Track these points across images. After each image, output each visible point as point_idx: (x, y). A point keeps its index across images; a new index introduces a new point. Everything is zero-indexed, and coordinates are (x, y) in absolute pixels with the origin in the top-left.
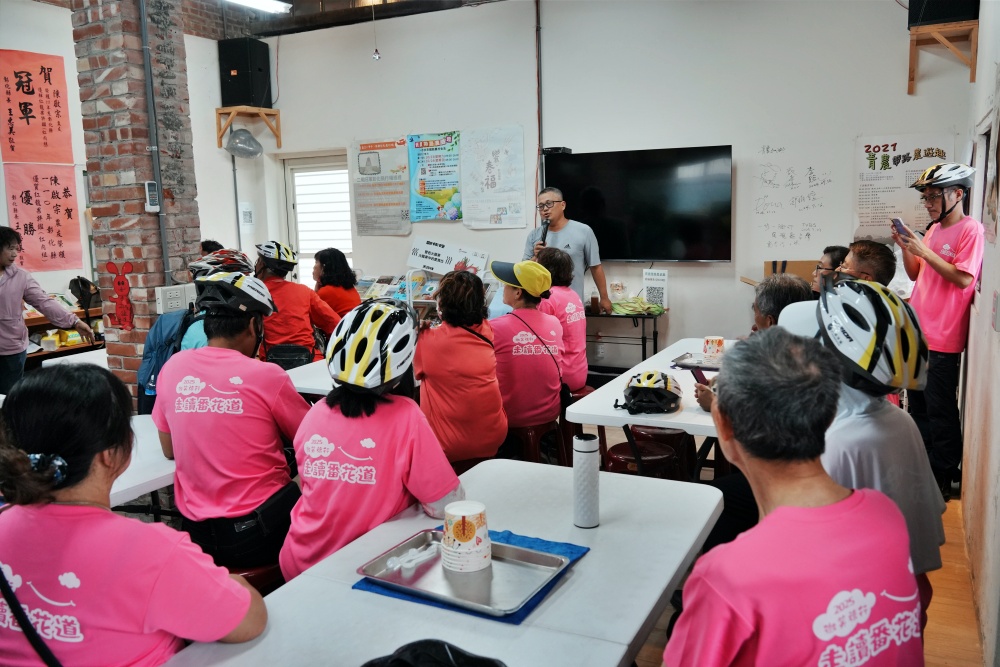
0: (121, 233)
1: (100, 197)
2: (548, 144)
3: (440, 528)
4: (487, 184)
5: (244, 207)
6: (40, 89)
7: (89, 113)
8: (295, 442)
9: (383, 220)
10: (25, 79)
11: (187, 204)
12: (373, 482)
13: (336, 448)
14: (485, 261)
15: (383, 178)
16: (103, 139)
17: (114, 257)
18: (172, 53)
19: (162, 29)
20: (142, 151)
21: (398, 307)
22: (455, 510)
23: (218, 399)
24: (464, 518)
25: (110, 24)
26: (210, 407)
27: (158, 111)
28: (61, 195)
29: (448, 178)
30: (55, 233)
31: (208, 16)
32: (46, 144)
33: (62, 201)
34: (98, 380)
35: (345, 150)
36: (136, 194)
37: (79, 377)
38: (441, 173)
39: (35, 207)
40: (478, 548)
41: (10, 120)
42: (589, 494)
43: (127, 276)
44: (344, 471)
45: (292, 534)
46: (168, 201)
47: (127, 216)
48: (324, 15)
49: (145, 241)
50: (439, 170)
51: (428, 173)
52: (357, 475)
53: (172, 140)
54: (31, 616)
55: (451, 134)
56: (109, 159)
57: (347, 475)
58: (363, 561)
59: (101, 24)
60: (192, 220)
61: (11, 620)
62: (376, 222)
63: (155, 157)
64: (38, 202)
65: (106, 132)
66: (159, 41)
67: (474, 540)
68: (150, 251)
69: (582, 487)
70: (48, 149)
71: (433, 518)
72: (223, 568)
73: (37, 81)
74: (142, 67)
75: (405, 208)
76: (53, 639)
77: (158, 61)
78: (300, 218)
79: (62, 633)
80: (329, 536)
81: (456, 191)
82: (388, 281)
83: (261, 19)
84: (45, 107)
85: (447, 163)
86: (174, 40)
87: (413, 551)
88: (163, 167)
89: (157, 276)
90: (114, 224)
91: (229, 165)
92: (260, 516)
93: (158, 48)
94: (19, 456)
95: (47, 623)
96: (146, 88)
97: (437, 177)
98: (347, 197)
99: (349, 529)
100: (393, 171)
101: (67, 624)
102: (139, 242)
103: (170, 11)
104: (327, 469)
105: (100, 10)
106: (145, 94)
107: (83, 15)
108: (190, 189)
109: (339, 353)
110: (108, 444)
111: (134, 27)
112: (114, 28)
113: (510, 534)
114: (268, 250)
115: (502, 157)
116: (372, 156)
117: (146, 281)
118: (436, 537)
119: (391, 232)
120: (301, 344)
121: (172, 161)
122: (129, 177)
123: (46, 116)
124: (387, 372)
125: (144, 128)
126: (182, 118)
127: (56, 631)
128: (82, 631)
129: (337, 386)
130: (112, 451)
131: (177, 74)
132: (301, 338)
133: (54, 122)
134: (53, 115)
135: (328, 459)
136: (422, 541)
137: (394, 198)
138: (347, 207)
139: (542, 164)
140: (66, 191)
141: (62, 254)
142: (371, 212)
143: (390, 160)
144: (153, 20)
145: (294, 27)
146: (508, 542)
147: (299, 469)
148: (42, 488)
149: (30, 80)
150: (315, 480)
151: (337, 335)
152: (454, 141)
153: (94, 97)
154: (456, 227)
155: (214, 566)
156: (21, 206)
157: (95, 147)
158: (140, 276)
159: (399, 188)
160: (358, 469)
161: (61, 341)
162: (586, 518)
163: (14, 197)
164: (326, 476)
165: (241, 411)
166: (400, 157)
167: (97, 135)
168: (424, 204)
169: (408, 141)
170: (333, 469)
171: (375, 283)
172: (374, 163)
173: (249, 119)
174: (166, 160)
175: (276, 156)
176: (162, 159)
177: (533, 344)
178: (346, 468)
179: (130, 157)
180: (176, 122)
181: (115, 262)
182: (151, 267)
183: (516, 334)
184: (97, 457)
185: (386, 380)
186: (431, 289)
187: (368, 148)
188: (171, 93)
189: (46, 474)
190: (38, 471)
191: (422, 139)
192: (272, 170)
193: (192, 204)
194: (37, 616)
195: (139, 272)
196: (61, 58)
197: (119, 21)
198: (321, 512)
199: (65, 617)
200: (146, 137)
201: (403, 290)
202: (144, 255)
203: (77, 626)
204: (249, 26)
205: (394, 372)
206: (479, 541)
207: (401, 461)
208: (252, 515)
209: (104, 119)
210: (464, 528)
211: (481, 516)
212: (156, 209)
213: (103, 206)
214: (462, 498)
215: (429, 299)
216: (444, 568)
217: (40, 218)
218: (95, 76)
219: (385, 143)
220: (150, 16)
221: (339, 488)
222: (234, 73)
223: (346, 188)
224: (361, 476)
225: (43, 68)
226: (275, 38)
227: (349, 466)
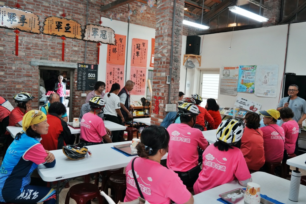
0: (159, 89)
1: (155, 79)
2: (287, 72)
3: (245, 189)
4: (264, 83)
5: (188, 82)
6: (142, 48)
7: (156, 57)
8: (203, 154)
9: (228, 90)
10: (139, 46)
11: (177, 82)
12: (225, 171)
13: (215, 159)
14: (260, 107)
15: (230, 78)
16: (158, 64)
17: (157, 95)
18: (179, 42)
19: (177, 36)
20: (168, 67)
21: (239, 121)
22: (251, 185)
23: (183, 138)
24: (253, 188)
25: (165, 34)
26: (181, 140)
27: (173, 57)
28: (142, 76)
29: (251, 80)
30: (139, 85)
31: (185, 29)
32: (141, 62)
33: (143, 77)
34: (163, 131)
35: (219, 69)
36: (165, 79)
37: (159, 129)
38: (249, 78)
39: (136, 78)
40: (257, 198)
41: (134, 56)
42: (296, 191)
43: (159, 100)
44: (216, 166)
45: (199, 180)
46: (172, 81)
47: (161, 84)
48: (218, 29)
49: (165, 91)
50: (248, 77)
51: (245, 78)
52: (220, 168)
53: (176, 65)
54: (140, 185)
55: (254, 66)
56: (159, 69)
57: (217, 167)
58: (220, 193)
59: (162, 34)
60: (178, 87)
61: (135, 185)
62: (226, 91)
63: (171, 69)
64: (137, 77)
65: (160, 62)
66: (176, 39)
67: (255, 195)
68: (166, 94)
69: (293, 188)
70: (141, 64)
71: (241, 185)
72: (185, 185)
73: (141, 46)
74: (171, 46)
75: (236, 87)
76: (144, 192)
77: (175, 44)
78: (203, 87)
79: (146, 192)
80: (209, 183)
81: (253, 84)
82: (228, 109)
83: (199, 30)
84: (142, 53)
85: (251, 75)
86: (180, 38)
87: (235, 194)
88: (172, 72)
89: (167, 101)
90: (158, 86)
91: (185, 70)
92: (189, 173)
93: (175, 41)
94: (143, 145)
95: (143, 188)
96: (171, 52)
97: (248, 79)
98: (218, 82)
99: (215, 183)
100: (234, 76)
101: (148, 190)
102: (164, 91)
103: (180, 31)
104: (211, 164)
105: (163, 31)
106: (171, 53)
107: (158, 32)
108: (178, 78)
109: (220, 132)
110: (163, 148)
111: (171, 36)
112: (165, 36)
113: (266, 196)
114: (195, 96)
115: (270, 74)
116: (228, 71)
117: (164, 102)
118: (242, 191)
119: (231, 94)
120: (201, 125)
121: (175, 71)
122: (164, 74)
123: (142, 55)
124: (233, 139)
125: (169, 61)
126: (179, 59)
127: (145, 191)
128: (151, 193)
129: (218, 141)
130: (163, 150)
131: (179, 48)
132: (201, 123)
133: (144, 57)
134: (144, 55)
135: (212, 161)
136: (238, 192)
137: (233, 84)
138: (218, 85)
139: (284, 78)
140: (144, 75)
141: (140, 91)
142: (225, 88)
143: (233, 73)
144: (175, 33)
145: (209, 32)
146: (266, 199)
147: (203, 162)
148: (146, 155)
149: (140, 46)
150: (207, 166)
151: (220, 126)
152: (254, 68)
153: (158, 53)
154: (252, 95)
155: (183, 184)
156: (133, 78)
157: (156, 66)
158: (162, 101)
159: (235, 81)
160: (221, 166)
161: (137, 114)
162: (293, 198)
163: (132, 75)
164: (211, 166)
165: (190, 142)
166: (236, 72)
167: (157, 63)
168: (242, 87)
169: (239, 67)
170: (213, 164)
171: (223, 109)
172: (228, 73)
173: (192, 58)
174: (173, 70)
175: (198, 69)
176: (172, 70)
177: (278, 136)
178: (217, 165)
179: (164, 69)
180: (177, 61)
181: (156, 96)
182: (166, 99)
183: (272, 132)
184: (159, 150)
185: (233, 142)
186: (241, 113)
187: (226, 68)
188: (177, 53)
189: (148, 152)
190: (146, 150)
191: (244, 67)
192: (197, 72)
193: (178, 82)
194: (141, 186)
195: (162, 99)
196: (148, 41)
197: (167, 34)
198: (208, 176)
199: (148, 188)
200: (169, 64)
201: (232, 112)
202: (164, 95)
203: (150, 191)
204: (196, 32)
205: (236, 140)
206: (257, 196)
207: (234, 166)
208: (187, 172)
209: (160, 59)
210: (253, 191)
211: (259, 189)
212: (169, 83)
213: (156, 81)
214: (251, 181)
215: (240, 116)
216: (245, 201)
217: (137, 81)
218: (159, 47)
219: (232, 68)
220: (175, 32)
221: (214, 170)
222: (190, 45)
223: (218, 80)
224: (221, 168)
225: (143, 43)
226: (203, 36)
227: (218, 165)
